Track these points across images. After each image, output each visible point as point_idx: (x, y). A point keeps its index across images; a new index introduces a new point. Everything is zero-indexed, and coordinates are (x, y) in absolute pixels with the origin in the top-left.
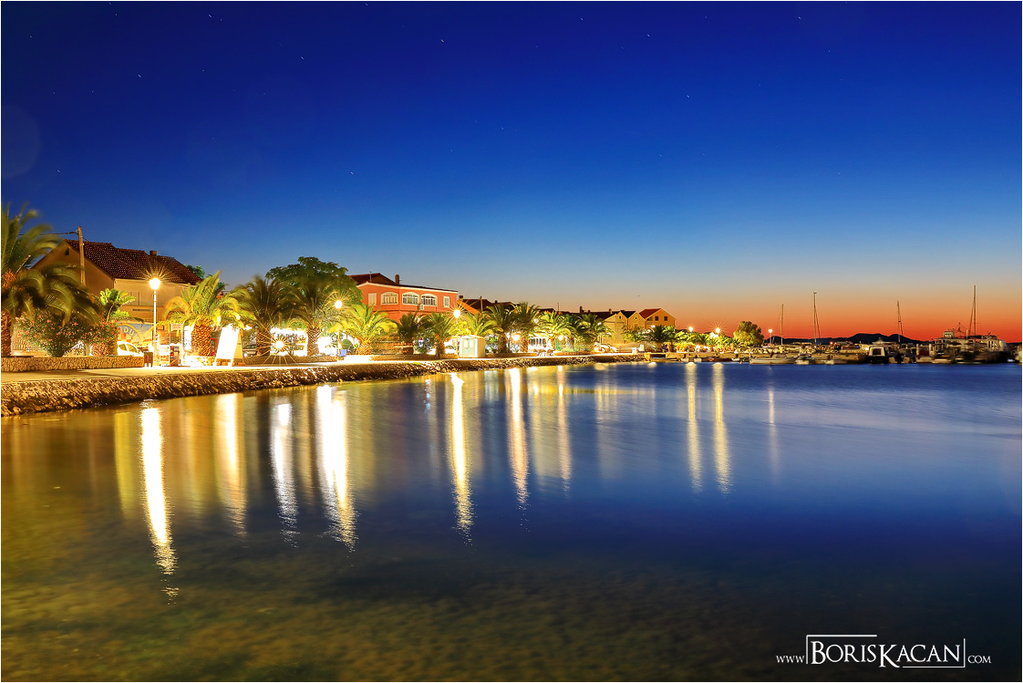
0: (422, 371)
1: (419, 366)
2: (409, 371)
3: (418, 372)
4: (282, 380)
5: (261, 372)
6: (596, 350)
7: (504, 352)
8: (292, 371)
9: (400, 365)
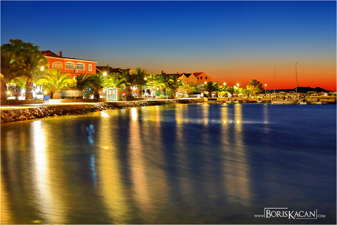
0: (95, 109)
1: (93, 106)
2: (89, 109)
3: (94, 109)
4: (25, 115)
5: (13, 110)
6: (177, 96)
7: (130, 98)
8: (29, 109)
9: (83, 105)
